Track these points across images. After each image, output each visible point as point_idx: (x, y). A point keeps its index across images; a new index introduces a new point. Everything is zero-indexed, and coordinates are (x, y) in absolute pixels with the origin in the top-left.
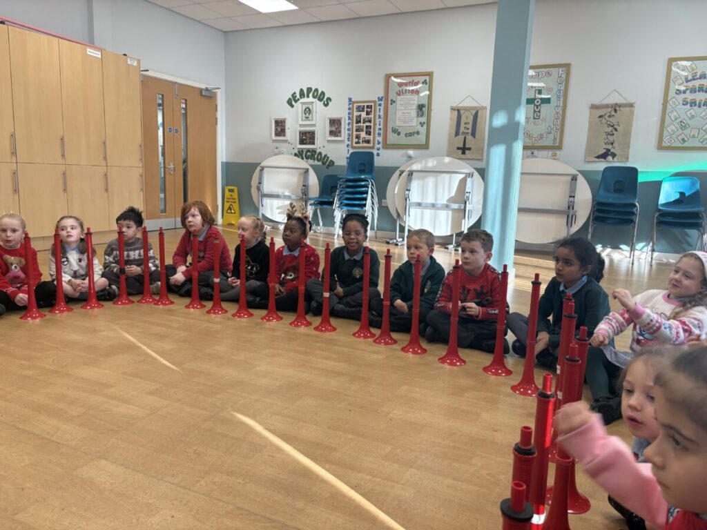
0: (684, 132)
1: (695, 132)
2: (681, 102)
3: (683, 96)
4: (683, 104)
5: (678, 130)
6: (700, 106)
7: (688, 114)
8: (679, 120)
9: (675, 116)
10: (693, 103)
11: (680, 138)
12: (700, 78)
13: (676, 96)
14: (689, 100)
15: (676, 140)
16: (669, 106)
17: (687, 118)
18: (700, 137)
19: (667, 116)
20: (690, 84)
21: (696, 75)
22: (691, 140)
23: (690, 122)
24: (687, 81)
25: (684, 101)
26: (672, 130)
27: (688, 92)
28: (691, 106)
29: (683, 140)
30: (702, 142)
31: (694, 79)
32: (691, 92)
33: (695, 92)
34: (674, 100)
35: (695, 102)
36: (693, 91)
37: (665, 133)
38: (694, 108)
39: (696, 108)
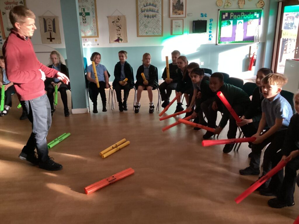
0: (146, 29)
1: (150, 29)
4: (144, 17)
5: (144, 28)
6: (151, 18)
7: (147, 21)
8: (144, 24)
9: (142, 22)
12: (149, 5)
13: (141, 13)
14: (146, 15)
15: (144, 33)
16: (139, 18)
17: (147, 23)
18: (152, 31)
19: (139, 22)
20: (146, 8)
21: (147, 4)
22: (149, 32)
23: (148, 25)
24: (145, 6)
25: (144, 15)
26: (142, 28)
27: (145, 11)
28: (147, 17)
29: (146, 32)
31: (147, 6)
33: (148, 11)
34: (141, 15)
35: (149, 16)
37: (139, 30)
39: (149, 18)
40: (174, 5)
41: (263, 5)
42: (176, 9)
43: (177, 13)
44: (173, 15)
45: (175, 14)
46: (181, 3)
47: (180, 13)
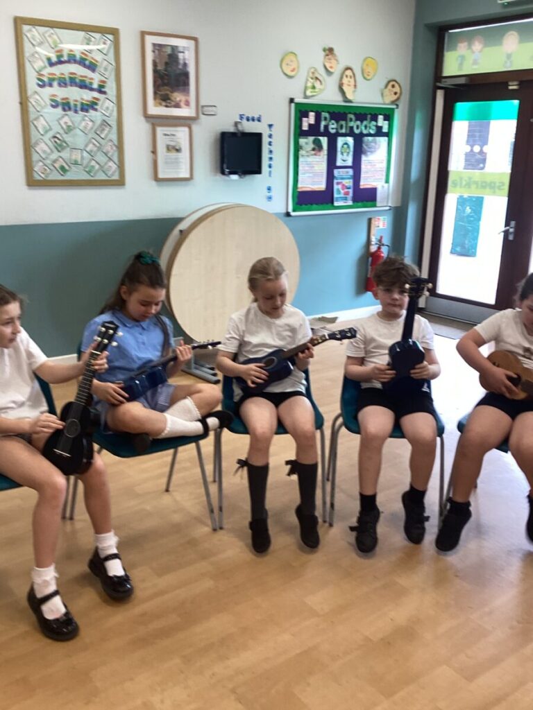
0: (62, 154)
1: (77, 156)
2: (49, 102)
3: (48, 90)
4: (53, 106)
5: (52, 152)
6: (76, 112)
7: (62, 122)
8: (51, 134)
9: (44, 128)
10: (66, 106)
11: (57, 165)
12: (68, 62)
13: (39, 89)
14: (58, 99)
15: (52, 168)
16: (31, 109)
17: (62, 132)
18: (85, 162)
19: (31, 124)
20: (58, 70)
21: (62, 56)
22: (74, 168)
23: (67, 138)
24: (51, 64)
25: (52, 100)
26: (44, 152)
27: (55, 84)
28: (64, 110)
29: (62, 168)
30: (88, 172)
31: (60, 62)
32: (60, 85)
33: (65, 85)
34: (37, 97)
35: (68, 104)
36: (63, 83)
37: (35, 157)
38: (68, 113)
39: (71, 113)
40: (159, 68)
41: (398, 95)
42: (164, 84)
43: (169, 99)
44: (155, 106)
45: (164, 104)
46: (180, 67)
47: (180, 101)
